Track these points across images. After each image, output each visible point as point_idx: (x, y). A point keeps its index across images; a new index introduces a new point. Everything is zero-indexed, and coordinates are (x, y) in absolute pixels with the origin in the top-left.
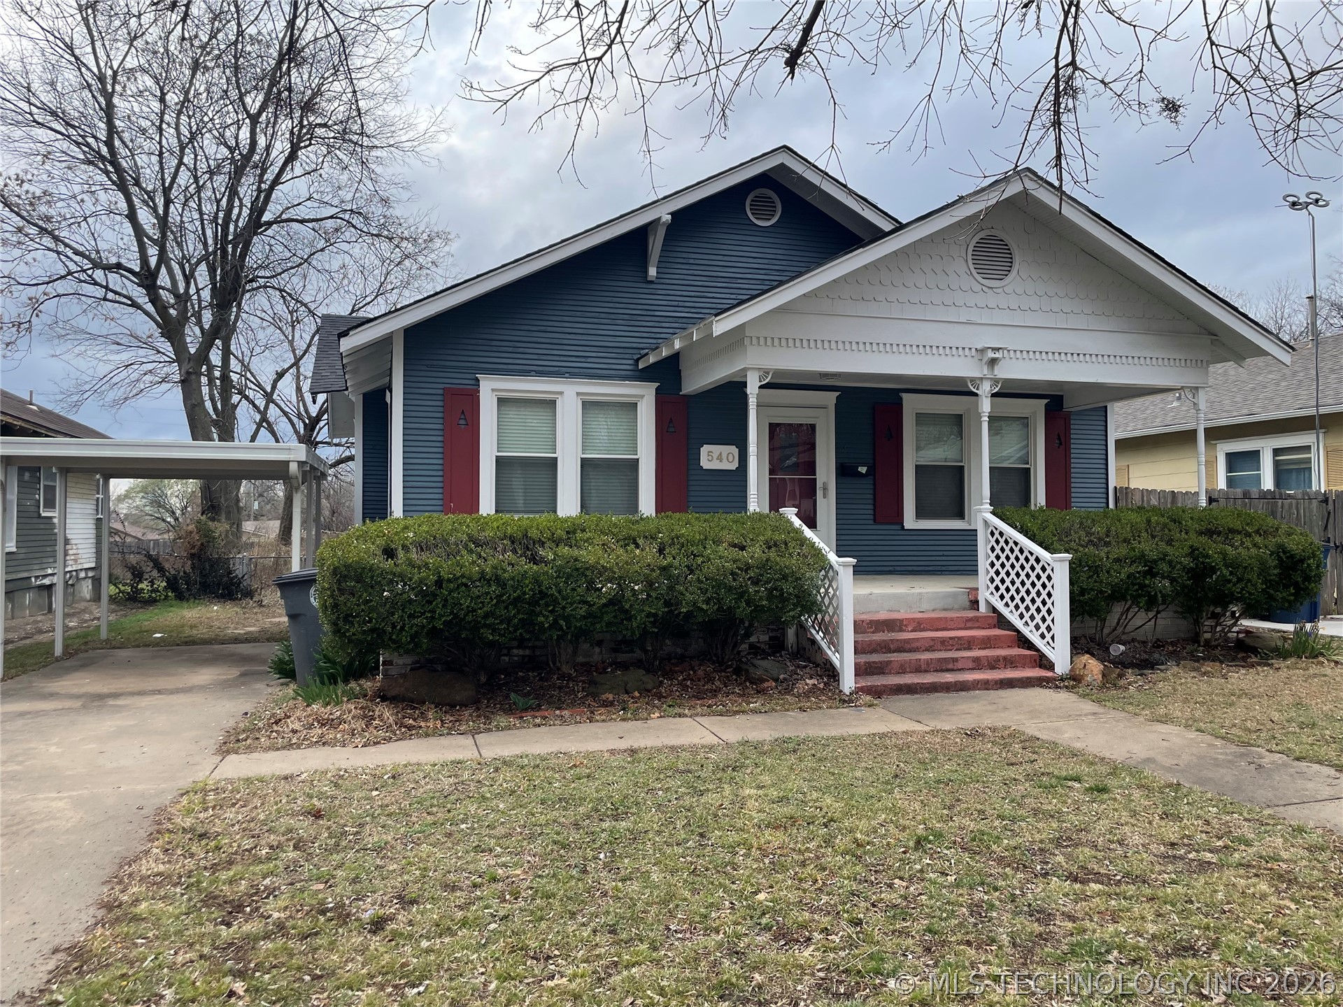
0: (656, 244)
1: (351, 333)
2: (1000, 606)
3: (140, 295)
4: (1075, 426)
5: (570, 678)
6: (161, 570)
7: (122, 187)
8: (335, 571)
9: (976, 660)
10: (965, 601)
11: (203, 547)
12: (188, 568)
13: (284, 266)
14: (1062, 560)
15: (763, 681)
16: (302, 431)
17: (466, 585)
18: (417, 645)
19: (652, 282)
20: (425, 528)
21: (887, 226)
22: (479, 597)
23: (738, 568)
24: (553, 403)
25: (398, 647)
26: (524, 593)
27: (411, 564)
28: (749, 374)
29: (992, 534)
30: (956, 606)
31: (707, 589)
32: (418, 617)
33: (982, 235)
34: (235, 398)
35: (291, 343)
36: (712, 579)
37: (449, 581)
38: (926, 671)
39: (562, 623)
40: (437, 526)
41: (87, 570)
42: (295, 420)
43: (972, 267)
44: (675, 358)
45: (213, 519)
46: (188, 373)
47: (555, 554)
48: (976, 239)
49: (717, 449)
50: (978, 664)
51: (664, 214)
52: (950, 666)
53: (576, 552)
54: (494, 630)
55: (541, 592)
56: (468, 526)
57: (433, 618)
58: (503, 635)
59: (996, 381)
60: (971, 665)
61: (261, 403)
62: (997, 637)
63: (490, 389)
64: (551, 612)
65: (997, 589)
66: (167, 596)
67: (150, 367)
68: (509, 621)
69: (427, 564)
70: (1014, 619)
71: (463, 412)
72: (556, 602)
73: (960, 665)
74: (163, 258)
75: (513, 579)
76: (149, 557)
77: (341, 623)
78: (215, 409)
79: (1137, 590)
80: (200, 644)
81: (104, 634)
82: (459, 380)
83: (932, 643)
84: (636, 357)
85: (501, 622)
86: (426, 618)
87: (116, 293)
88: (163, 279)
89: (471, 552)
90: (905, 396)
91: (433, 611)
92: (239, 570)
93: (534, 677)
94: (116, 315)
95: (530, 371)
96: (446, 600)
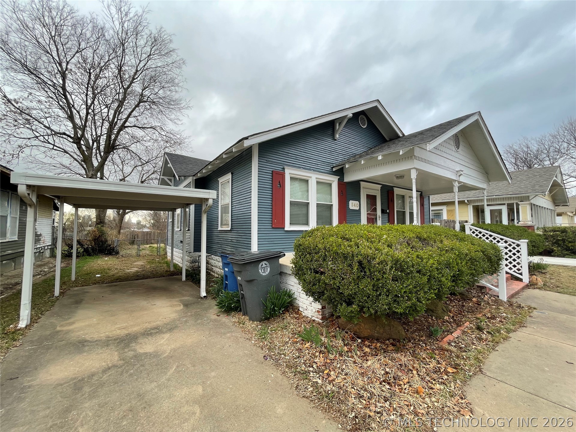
0: (341, 126)
4: (425, 200)
6: (81, 245)
11: (99, 236)
12: (93, 244)
19: (336, 140)
24: (308, 181)
28: (412, 170)
29: (474, 233)
41: (48, 246)
43: (454, 143)
44: (342, 169)
45: (103, 227)
49: (353, 202)
51: (350, 114)
63: (288, 173)
66: (84, 255)
71: (279, 182)
82: (278, 168)
84: (332, 166)
90: (395, 189)
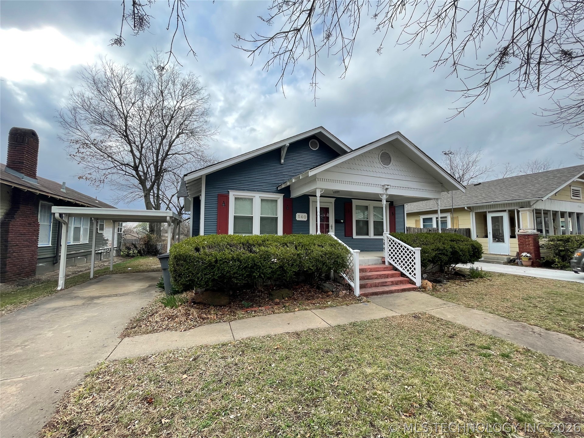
0: (284, 153)
1: (188, 175)
2: (393, 263)
3: (134, 173)
4: (396, 209)
5: (262, 292)
6: (136, 247)
7: (130, 144)
8: (175, 257)
9: (392, 282)
10: (380, 261)
11: (148, 241)
12: (144, 247)
13: (175, 167)
14: (418, 250)
15: (328, 292)
16: (179, 211)
17: (226, 262)
18: (207, 285)
19: (282, 164)
20: (211, 240)
21: (349, 151)
22: (231, 267)
23: (323, 254)
24: (252, 199)
25: (200, 286)
26: (249, 265)
27: (205, 254)
28: (317, 190)
29: (390, 241)
30: (378, 263)
31: (313, 262)
32: (208, 275)
33: (383, 152)
34: (160, 202)
35: (177, 188)
36: (314, 258)
37: (220, 260)
38: (378, 286)
39: (262, 275)
40: (215, 239)
41: (114, 248)
42: (177, 208)
43: (380, 161)
44: (289, 187)
45: (151, 234)
46: (146, 194)
47: (259, 249)
48: (381, 153)
49: (301, 214)
50: (393, 283)
51: (287, 143)
52: (385, 284)
53: (266, 249)
54: (237, 279)
55: (255, 264)
56: (227, 239)
57: (214, 275)
58: (240, 281)
59: (387, 195)
60: (391, 284)
61: (168, 203)
62: (395, 274)
63: (232, 195)
64: (259, 271)
65: (392, 258)
66: (137, 255)
67: (138, 193)
68: (243, 275)
69: (212, 254)
70: (399, 267)
71: (224, 202)
72: (260, 268)
73: (388, 284)
74: (140, 162)
75: (244, 259)
76: (133, 244)
77: (177, 278)
78: (155, 204)
79: (437, 259)
80: (142, 272)
81: (111, 269)
82: (223, 192)
83: (377, 276)
84: (277, 186)
85: (240, 276)
86: (211, 275)
87: (129, 173)
88: (140, 168)
89: (228, 249)
90: (353, 200)
91: (214, 272)
92: (159, 248)
93: (249, 292)
94: (129, 179)
95: (245, 189)
96: (219, 268)
